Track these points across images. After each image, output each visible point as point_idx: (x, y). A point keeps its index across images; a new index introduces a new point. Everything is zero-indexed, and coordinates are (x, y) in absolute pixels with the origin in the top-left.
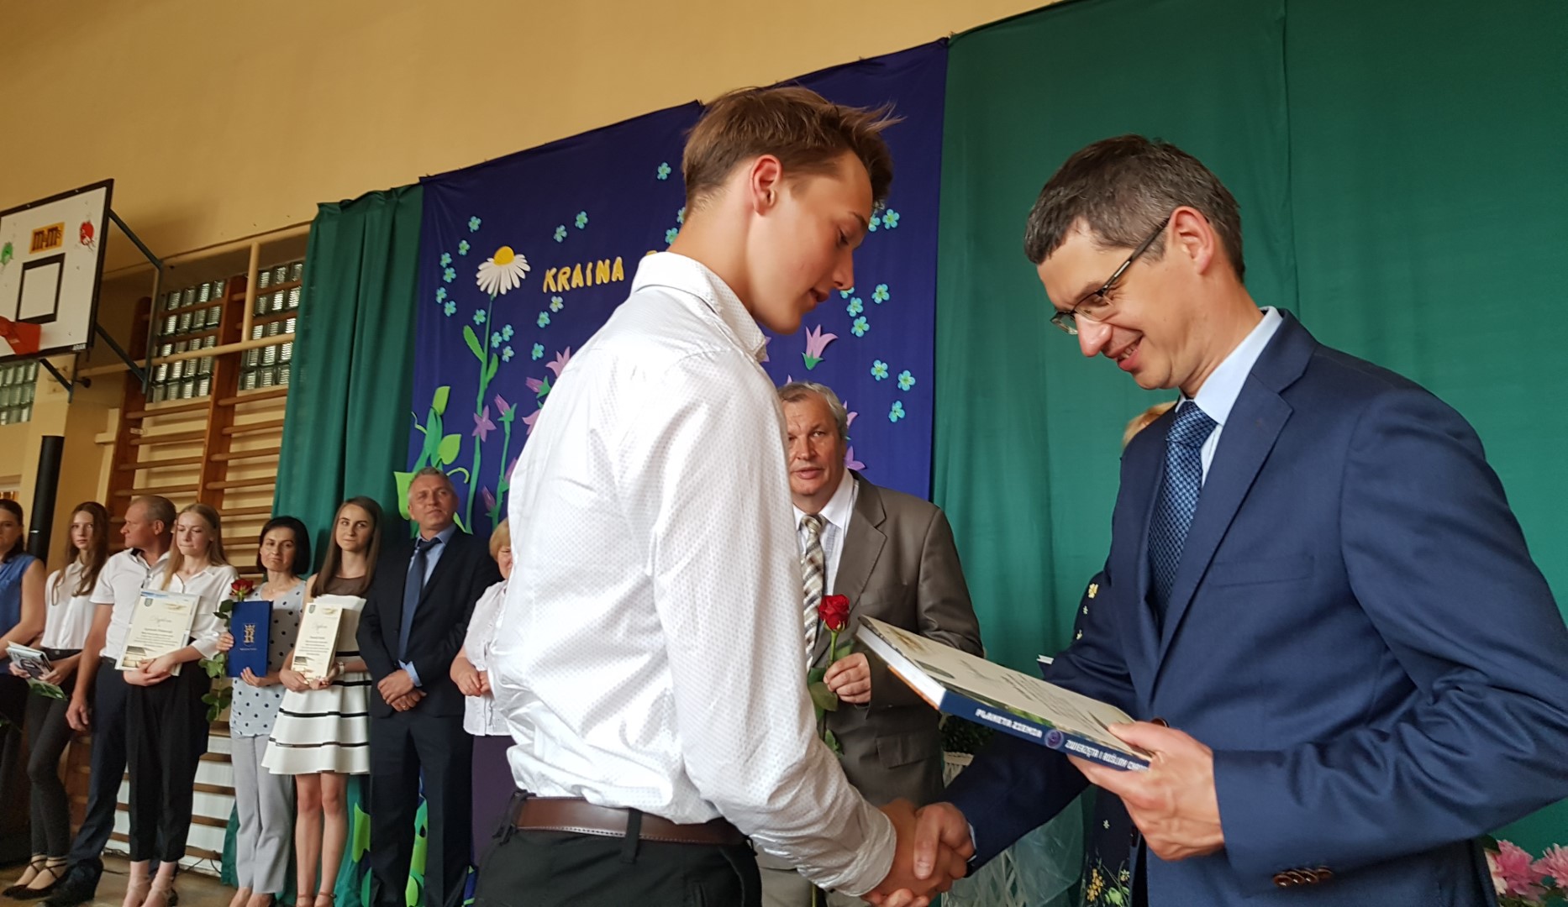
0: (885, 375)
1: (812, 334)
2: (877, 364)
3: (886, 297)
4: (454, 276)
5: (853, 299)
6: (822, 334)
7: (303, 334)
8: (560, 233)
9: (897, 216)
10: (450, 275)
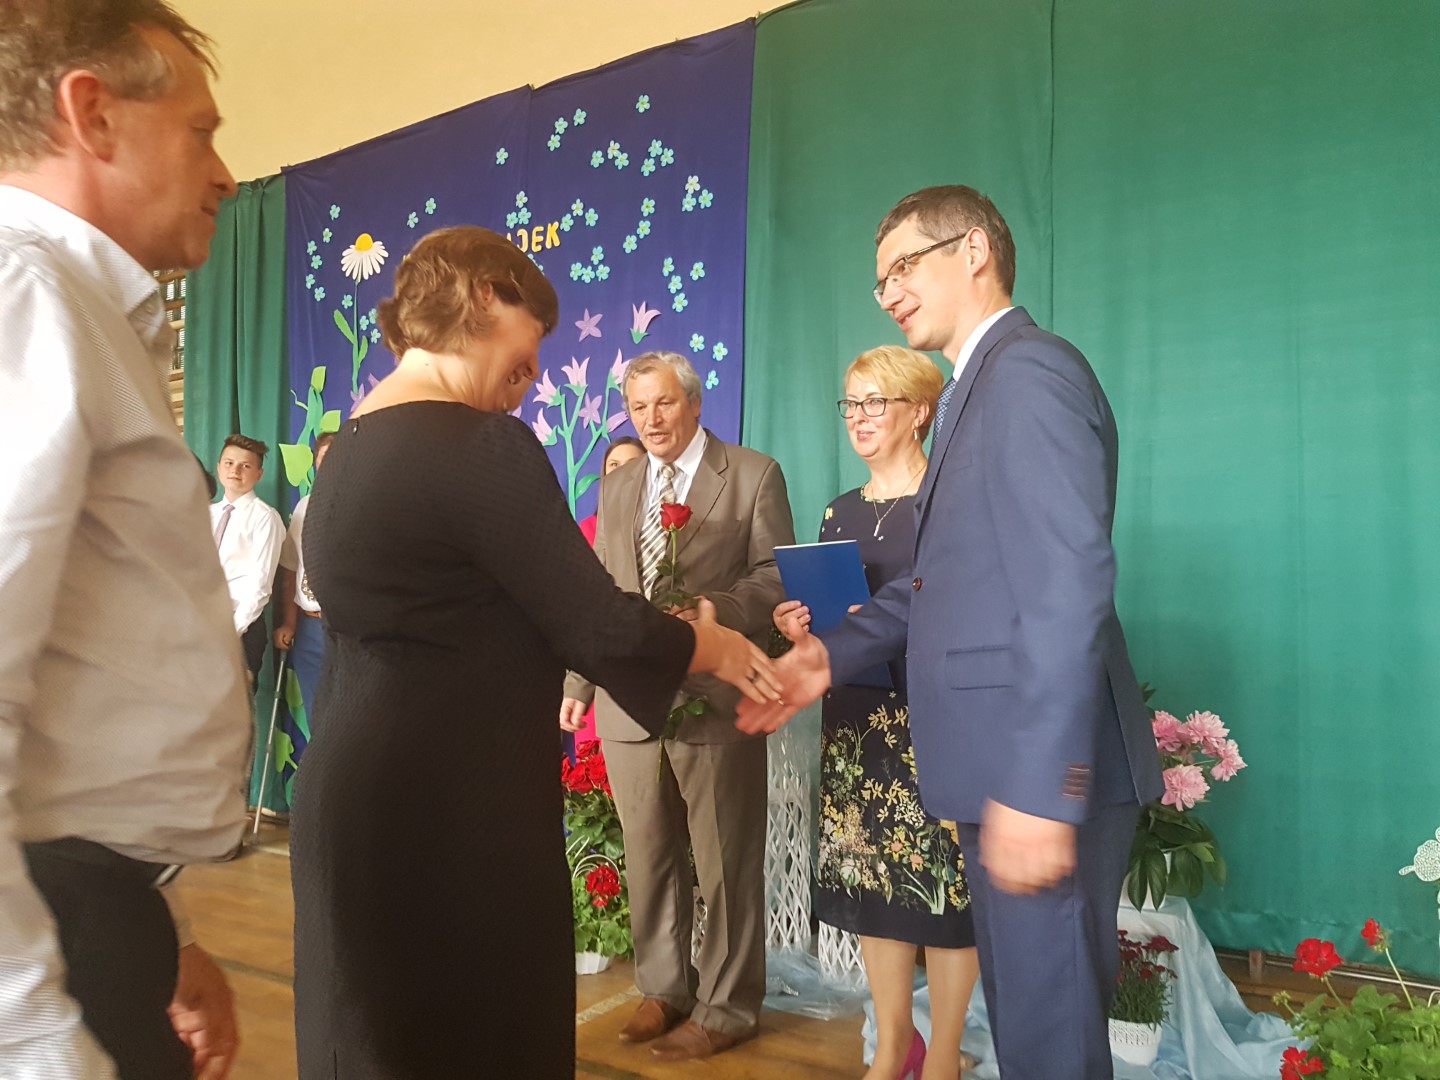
0: (702, 347)
1: (638, 310)
2: (695, 337)
3: (702, 274)
4: (320, 263)
5: (674, 277)
6: (647, 310)
7: (193, 322)
8: (413, 220)
9: (711, 196)
10: (316, 262)
